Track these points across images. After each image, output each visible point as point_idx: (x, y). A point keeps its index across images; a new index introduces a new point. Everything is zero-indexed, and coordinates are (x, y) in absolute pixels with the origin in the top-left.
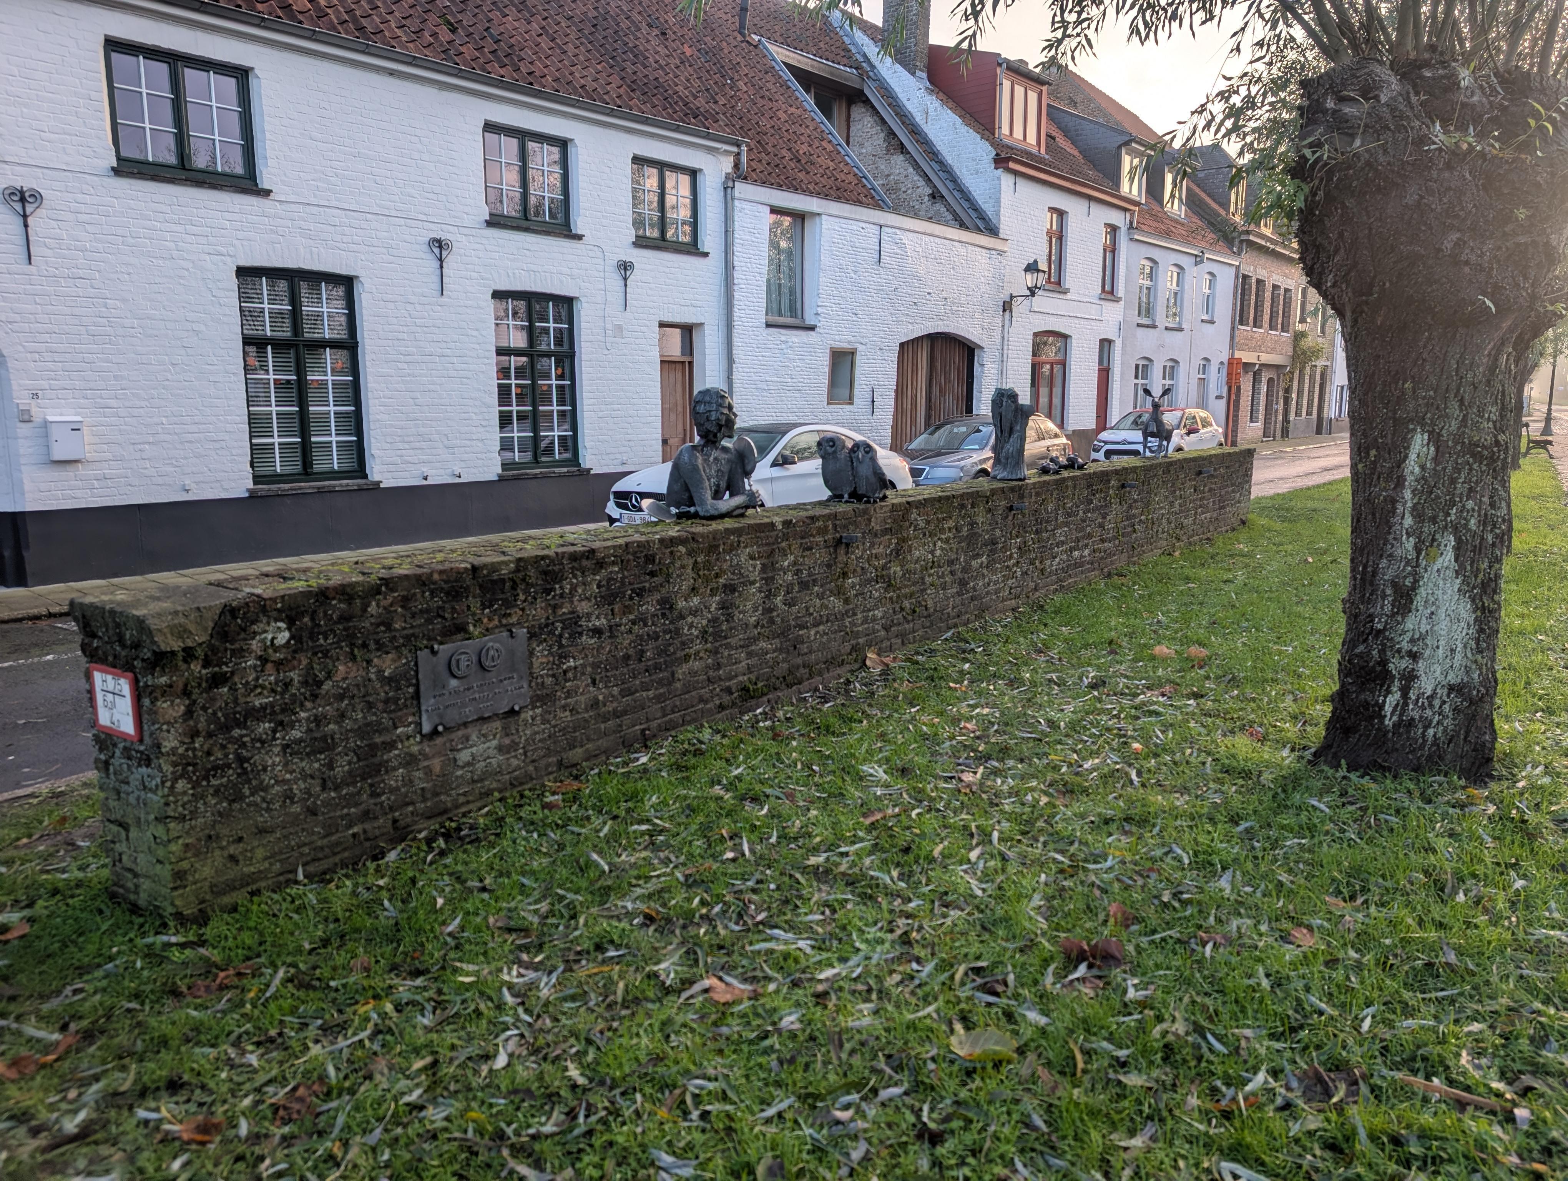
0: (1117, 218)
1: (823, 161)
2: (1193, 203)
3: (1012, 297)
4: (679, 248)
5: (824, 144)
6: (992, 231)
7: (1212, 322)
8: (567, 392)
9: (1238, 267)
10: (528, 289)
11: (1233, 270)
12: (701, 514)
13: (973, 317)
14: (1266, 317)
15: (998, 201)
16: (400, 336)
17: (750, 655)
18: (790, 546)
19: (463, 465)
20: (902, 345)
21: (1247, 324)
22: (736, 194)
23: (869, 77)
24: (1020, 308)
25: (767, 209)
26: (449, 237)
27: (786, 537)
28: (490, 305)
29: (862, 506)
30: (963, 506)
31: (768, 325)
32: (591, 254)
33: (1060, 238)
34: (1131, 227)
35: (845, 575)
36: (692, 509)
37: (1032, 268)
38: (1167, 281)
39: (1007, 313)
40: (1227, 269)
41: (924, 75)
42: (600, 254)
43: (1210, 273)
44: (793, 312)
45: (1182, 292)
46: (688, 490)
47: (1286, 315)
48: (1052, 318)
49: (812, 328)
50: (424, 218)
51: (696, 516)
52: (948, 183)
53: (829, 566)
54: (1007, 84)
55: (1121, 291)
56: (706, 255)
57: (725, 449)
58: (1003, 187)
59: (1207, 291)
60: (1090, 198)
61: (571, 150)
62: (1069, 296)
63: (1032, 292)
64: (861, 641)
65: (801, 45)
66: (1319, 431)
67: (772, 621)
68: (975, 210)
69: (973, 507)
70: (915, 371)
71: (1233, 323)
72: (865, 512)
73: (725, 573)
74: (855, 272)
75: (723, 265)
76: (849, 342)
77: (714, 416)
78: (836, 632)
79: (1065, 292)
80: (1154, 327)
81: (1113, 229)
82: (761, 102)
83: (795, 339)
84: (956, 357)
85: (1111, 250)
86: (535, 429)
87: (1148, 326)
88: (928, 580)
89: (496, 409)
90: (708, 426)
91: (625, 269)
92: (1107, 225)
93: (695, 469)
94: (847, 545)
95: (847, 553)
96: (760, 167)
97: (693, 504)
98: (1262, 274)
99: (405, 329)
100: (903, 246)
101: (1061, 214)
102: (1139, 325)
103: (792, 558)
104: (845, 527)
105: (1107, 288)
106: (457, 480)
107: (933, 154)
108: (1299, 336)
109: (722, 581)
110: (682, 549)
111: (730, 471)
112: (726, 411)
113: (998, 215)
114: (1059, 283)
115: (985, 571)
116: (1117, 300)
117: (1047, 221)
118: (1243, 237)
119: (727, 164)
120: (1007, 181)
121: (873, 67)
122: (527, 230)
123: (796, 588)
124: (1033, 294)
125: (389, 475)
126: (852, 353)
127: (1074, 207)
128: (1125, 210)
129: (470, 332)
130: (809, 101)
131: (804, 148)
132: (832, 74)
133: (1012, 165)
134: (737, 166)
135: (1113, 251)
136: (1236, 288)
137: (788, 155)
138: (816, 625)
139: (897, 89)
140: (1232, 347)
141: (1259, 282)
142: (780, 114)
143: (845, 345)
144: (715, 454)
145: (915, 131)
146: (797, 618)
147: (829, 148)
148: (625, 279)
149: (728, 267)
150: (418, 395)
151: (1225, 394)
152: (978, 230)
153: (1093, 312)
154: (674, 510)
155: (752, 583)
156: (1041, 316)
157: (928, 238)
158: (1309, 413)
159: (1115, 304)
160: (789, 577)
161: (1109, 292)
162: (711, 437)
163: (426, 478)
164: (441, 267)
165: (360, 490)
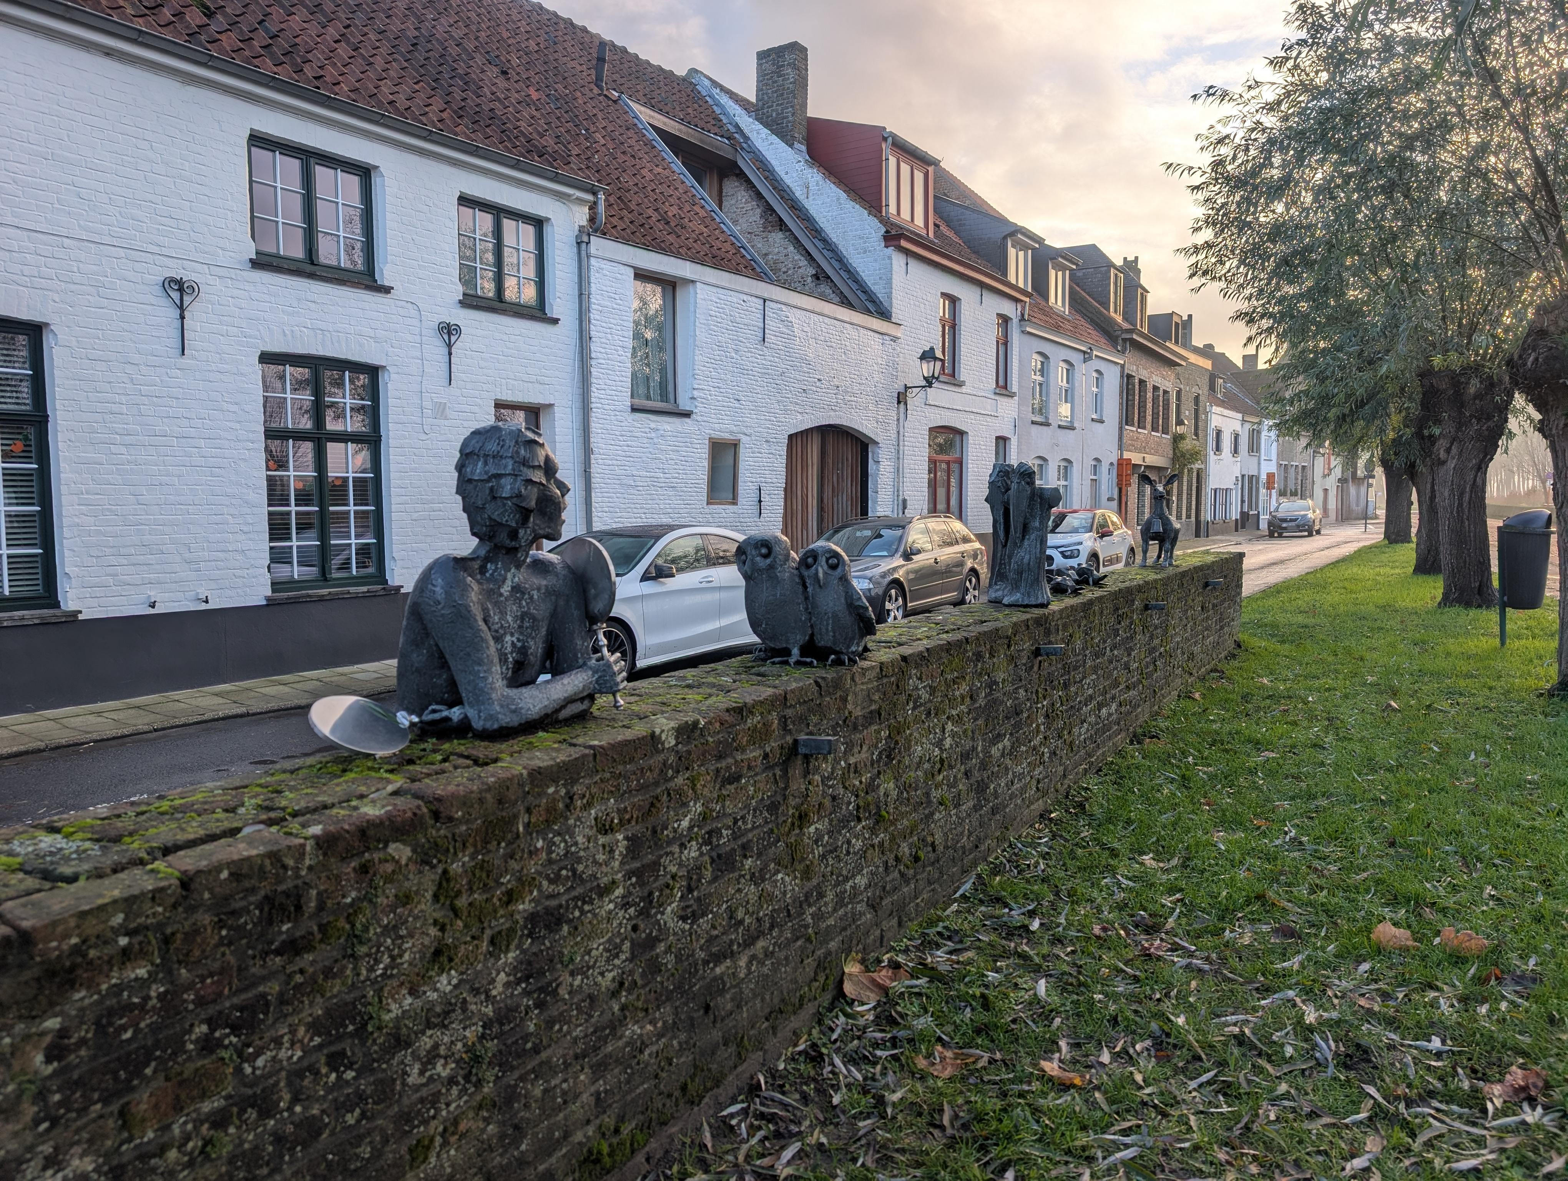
0: (1009, 309)
1: (696, 226)
2: (1075, 301)
3: (906, 388)
4: (519, 311)
5: (697, 208)
6: (884, 314)
7: (1102, 422)
8: (370, 487)
9: (1123, 366)
10: (313, 351)
11: (1118, 369)
12: (478, 724)
13: (866, 408)
14: (1149, 418)
15: (889, 283)
16: (115, 408)
17: (600, 1069)
18: (693, 781)
19: (213, 585)
20: (790, 437)
21: (1133, 425)
22: (593, 250)
23: (742, 148)
24: (915, 400)
25: (631, 273)
26: (194, 277)
27: (683, 762)
28: (255, 371)
29: (830, 674)
30: (979, 656)
31: (634, 409)
32: (402, 312)
33: (953, 327)
34: (1022, 319)
35: (802, 819)
36: (455, 713)
37: (927, 356)
38: (1059, 376)
39: (902, 405)
40: (1112, 366)
41: (804, 148)
42: (414, 313)
43: (1098, 371)
44: (664, 397)
45: (1073, 390)
46: (444, 665)
47: (1166, 418)
48: (948, 413)
49: (687, 415)
50: (156, 249)
51: (463, 729)
52: (833, 262)
53: (773, 808)
54: (892, 161)
55: (1014, 387)
56: (555, 321)
57: (541, 566)
58: (895, 267)
59: (1095, 389)
60: (982, 285)
61: (376, 180)
62: (964, 389)
63: (929, 382)
64: (833, 945)
65: (667, 109)
66: (1197, 535)
67: (655, 967)
68: (865, 292)
69: (992, 656)
70: (805, 467)
71: (1120, 423)
72: (837, 684)
73: (532, 882)
74: (736, 351)
75: (576, 335)
76: (731, 432)
77: (507, 488)
78: (789, 943)
79: (960, 385)
80: (1048, 424)
81: (1005, 320)
82: (621, 158)
83: (667, 427)
84: (849, 453)
85: (1004, 343)
86: (323, 537)
87: (1041, 424)
88: (935, 794)
89: (264, 510)
90: (494, 512)
91: (449, 334)
92: (999, 315)
93: (462, 615)
94: (807, 758)
95: (806, 773)
96: (621, 225)
97: (456, 701)
98: (1143, 374)
99: (124, 399)
100: (790, 325)
101: (953, 300)
102: (1033, 423)
103: (699, 808)
104: (803, 720)
105: (1001, 383)
106: (204, 607)
107: (816, 232)
108: (1177, 439)
109: (524, 907)
110: (400, 851)
111: (554, 615)
112: (538, 476)
113: (890, 297)
114: (953, 375)
115: (1008, 762)
116: (1011, 395)
117: (941, 308)
118: (1128, 336)
119: (581, 215)
120: (898, 261)
121: (746, 138)
122: (311, 276)
123: (708, 874)
124: (930, 385)
125: (94, 602)
126: (735, 445)
127: (966, 294)
128: (1017, 300)
129: (225, 406)
130: (677, 165)
131: (674, 210)
132: (701, 141)
133: (904, 243)
134: (592, 219)
135: (1006, 344)
136: (1121, 387)
137: (655, 216)
138: (750, 941)
139: (773, 162)
140: (1120, 448)
141: (1141, 382)
142: (644, 172)
143: (727, 436)
144: (514, 577)
145: (795, 206)
146: (711, 940)
147: (702, 213)
148: (449, 346)
149: (584, 338)
150: (144, 490)
151: (1116, 496)
152: (868, 312)
153: (988, 406)
154: (404, 719)
155: (604, 891)
156: (937, 410)
157: (816, 318)
158: (1188, 516)
159: (1009, 400)
160: (692, 852)
161: (1003, 387)
162: (503, 537)
163: (153, 606)
164: (182, 318)
165: (44, 624)
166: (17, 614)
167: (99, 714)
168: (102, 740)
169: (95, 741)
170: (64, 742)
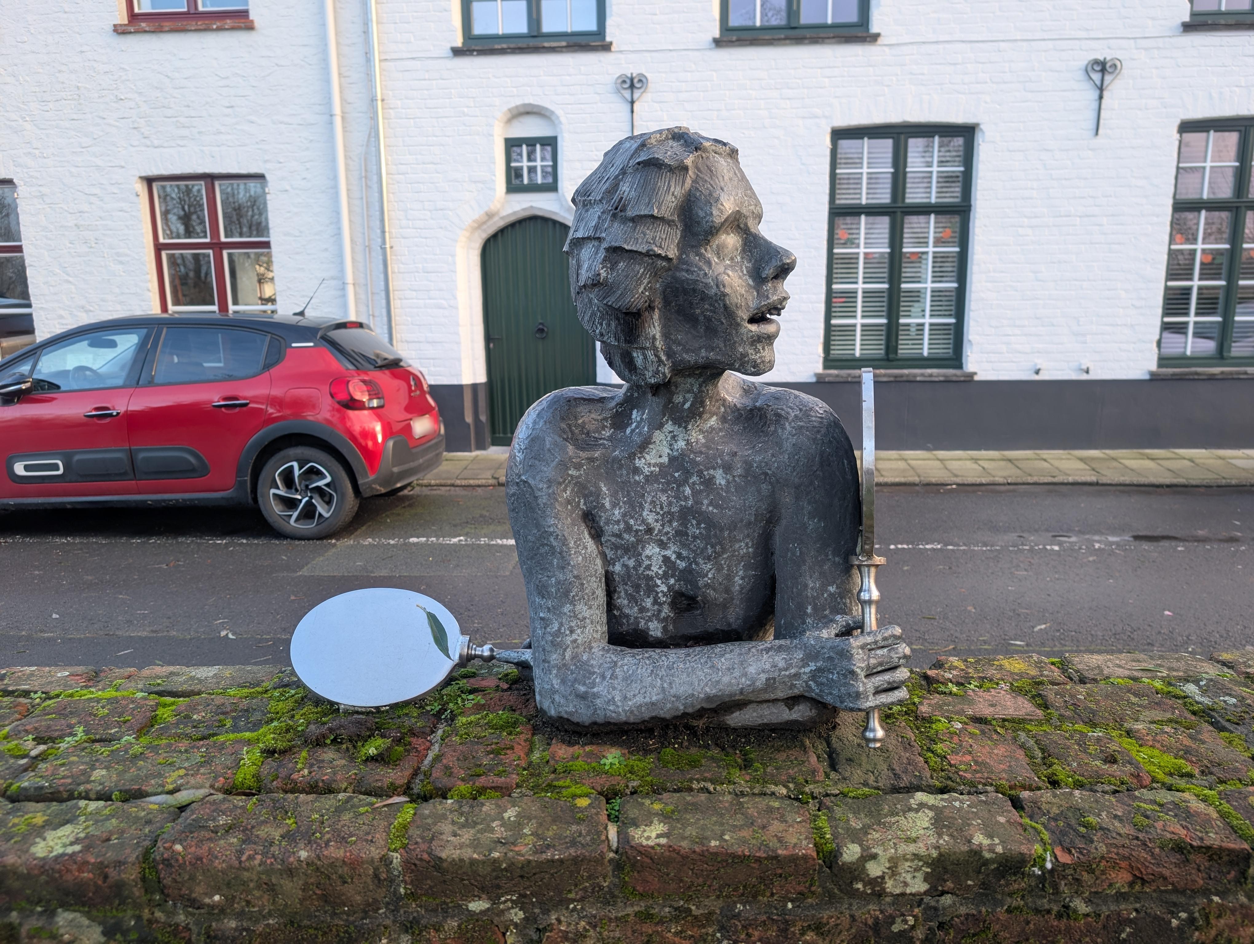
10: (1243, 113)
19: (1097, 356)
26: (1118, 54)
28: (1172, 143)
50: (1084, 35)
86: (1227, 312)
89: (1160, 284)
99: (1035, 184)
106: (1085, 377)
125: (989, 366)
129: (1135, 182)
163: (1037, 372)
164: (1101, 97)
165: (948, 382)
166: (929, 371)
167: (975, 460)
168: (964, 485)
169: (958, 485)
170: (933, 480)
